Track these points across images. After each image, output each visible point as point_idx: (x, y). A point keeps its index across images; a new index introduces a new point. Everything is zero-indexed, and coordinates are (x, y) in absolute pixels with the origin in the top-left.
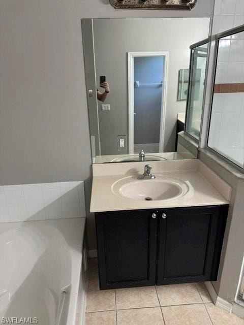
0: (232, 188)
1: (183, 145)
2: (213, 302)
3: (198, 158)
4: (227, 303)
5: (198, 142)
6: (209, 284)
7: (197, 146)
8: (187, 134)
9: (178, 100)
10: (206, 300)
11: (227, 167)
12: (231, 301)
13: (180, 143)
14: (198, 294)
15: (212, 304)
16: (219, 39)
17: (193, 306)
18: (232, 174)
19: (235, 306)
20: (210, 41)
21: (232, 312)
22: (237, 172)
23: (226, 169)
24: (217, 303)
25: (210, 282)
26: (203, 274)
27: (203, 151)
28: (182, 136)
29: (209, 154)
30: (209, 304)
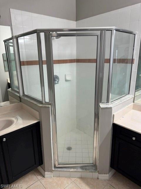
0: (39, 112)
1: (11, 96)
2: (44, 177)
3: (21, 101)
4: (50, 173)
5: (19, 93)
6: (40, 168)
7: (19, 95)
8: (12, 90)
9: (5, 71)
10: (40, 177)
11: (35, 103)
12: (51, 171)
13: (10, 95)
14: (35, 177)
15: (43, 178)
16: (18, 38)
17: (34, 185)
18: (38, 106)
19: (54, 172)
20: (13, 39)
21: (53, 176)
22: (40, 104)
23: (34, 104)
24: (46, 176)
25: (40, 167)
26: (35, 164)
27: (22, 97)
28: (11, 91)
29: (26, 98)
30: (42, 179)
